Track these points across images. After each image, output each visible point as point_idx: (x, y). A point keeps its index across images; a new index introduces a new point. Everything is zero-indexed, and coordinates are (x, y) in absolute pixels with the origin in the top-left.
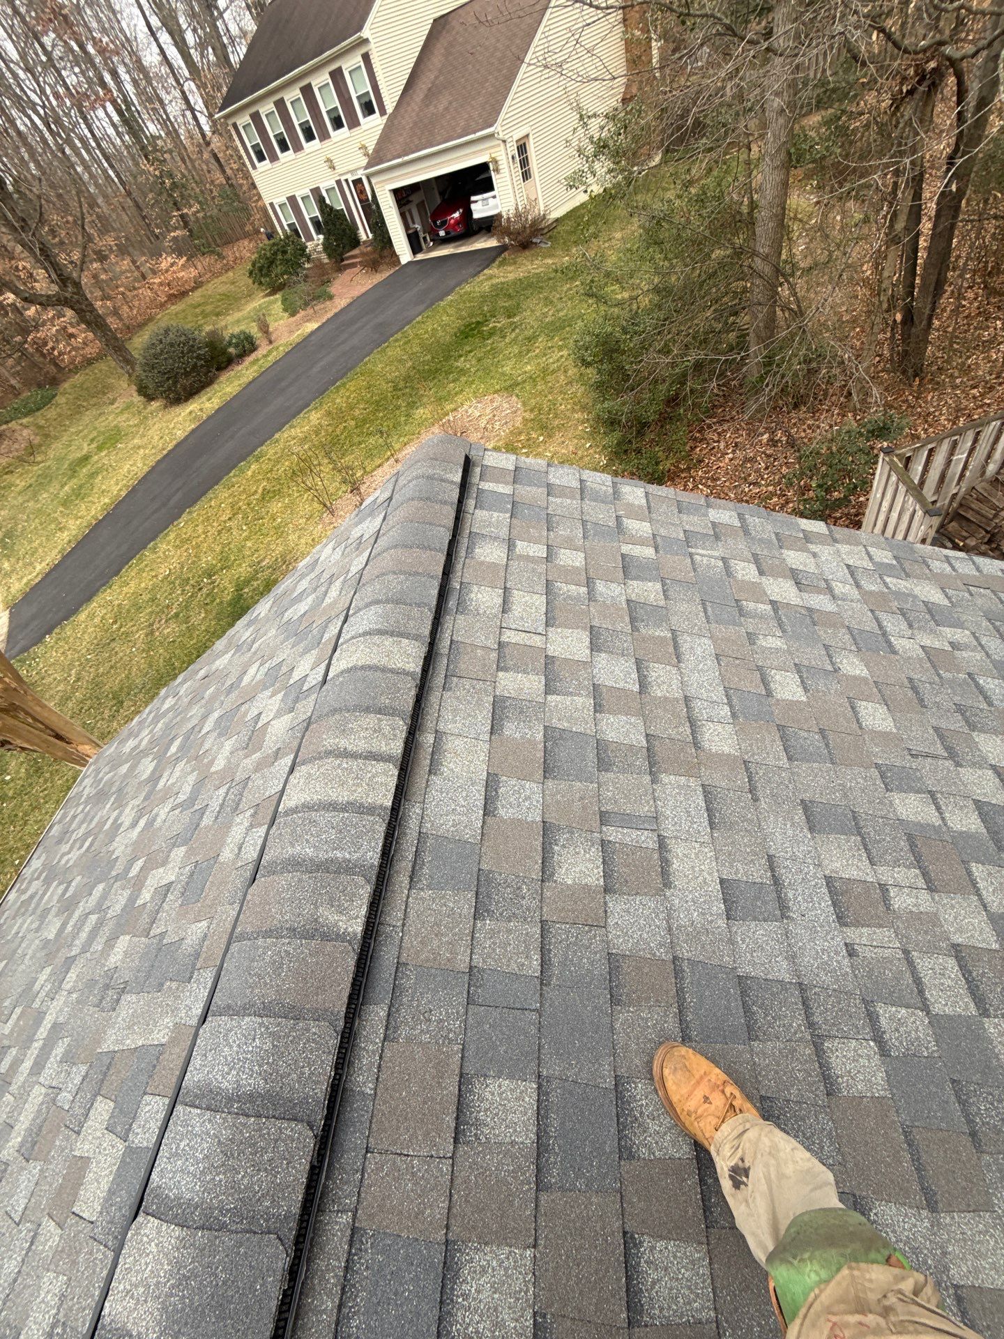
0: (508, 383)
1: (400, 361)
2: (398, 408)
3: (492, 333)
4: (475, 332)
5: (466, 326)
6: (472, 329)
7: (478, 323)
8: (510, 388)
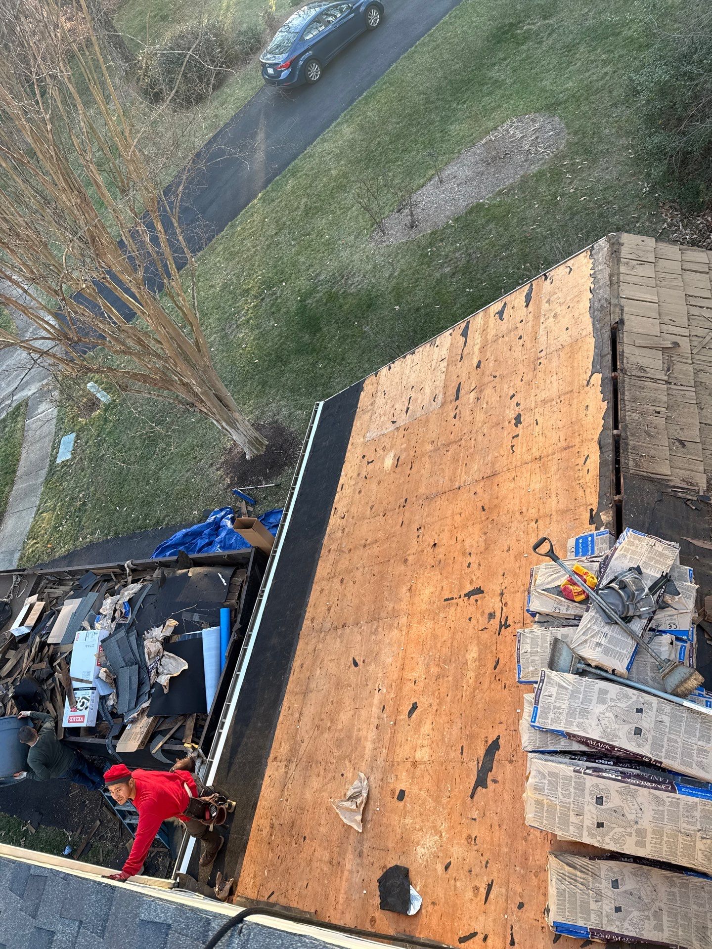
0: (549, 101)
1: (430, 70)
2: (432, 122)
3: (526, 39)
4: (509, 36)
5: (499, 29)
6: (505, 33)
7: (511, 25)
8: (551, 107)
